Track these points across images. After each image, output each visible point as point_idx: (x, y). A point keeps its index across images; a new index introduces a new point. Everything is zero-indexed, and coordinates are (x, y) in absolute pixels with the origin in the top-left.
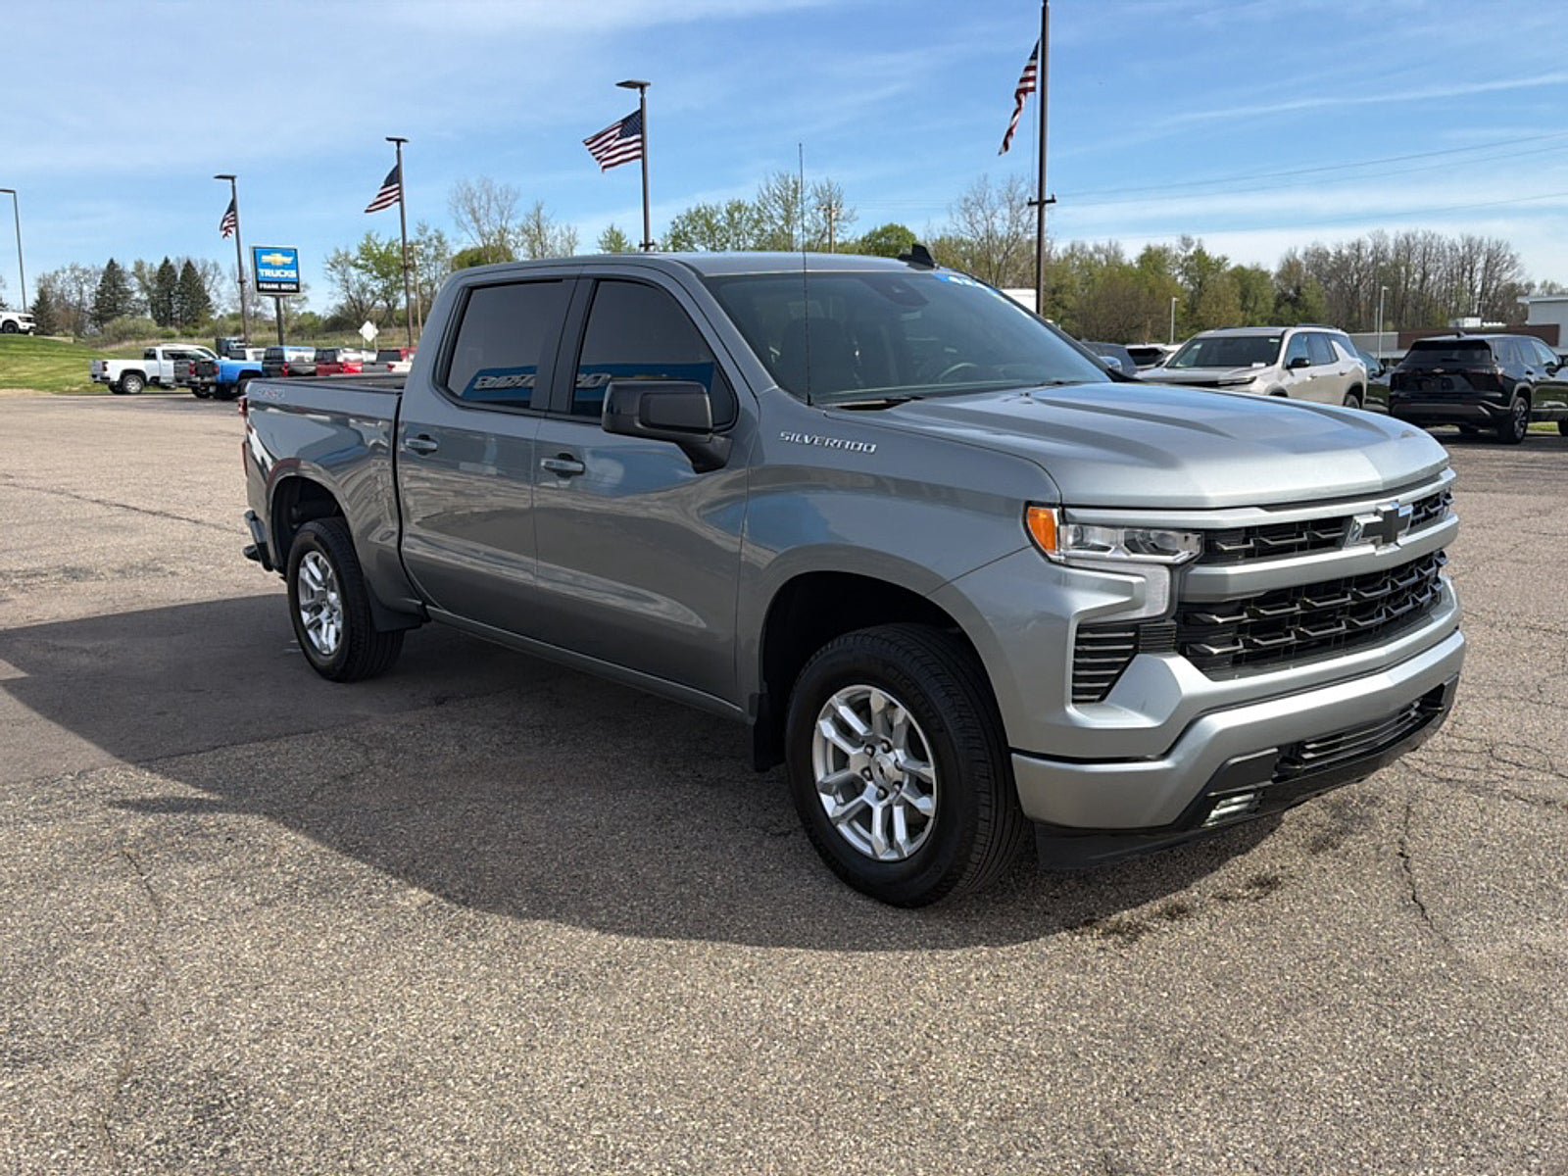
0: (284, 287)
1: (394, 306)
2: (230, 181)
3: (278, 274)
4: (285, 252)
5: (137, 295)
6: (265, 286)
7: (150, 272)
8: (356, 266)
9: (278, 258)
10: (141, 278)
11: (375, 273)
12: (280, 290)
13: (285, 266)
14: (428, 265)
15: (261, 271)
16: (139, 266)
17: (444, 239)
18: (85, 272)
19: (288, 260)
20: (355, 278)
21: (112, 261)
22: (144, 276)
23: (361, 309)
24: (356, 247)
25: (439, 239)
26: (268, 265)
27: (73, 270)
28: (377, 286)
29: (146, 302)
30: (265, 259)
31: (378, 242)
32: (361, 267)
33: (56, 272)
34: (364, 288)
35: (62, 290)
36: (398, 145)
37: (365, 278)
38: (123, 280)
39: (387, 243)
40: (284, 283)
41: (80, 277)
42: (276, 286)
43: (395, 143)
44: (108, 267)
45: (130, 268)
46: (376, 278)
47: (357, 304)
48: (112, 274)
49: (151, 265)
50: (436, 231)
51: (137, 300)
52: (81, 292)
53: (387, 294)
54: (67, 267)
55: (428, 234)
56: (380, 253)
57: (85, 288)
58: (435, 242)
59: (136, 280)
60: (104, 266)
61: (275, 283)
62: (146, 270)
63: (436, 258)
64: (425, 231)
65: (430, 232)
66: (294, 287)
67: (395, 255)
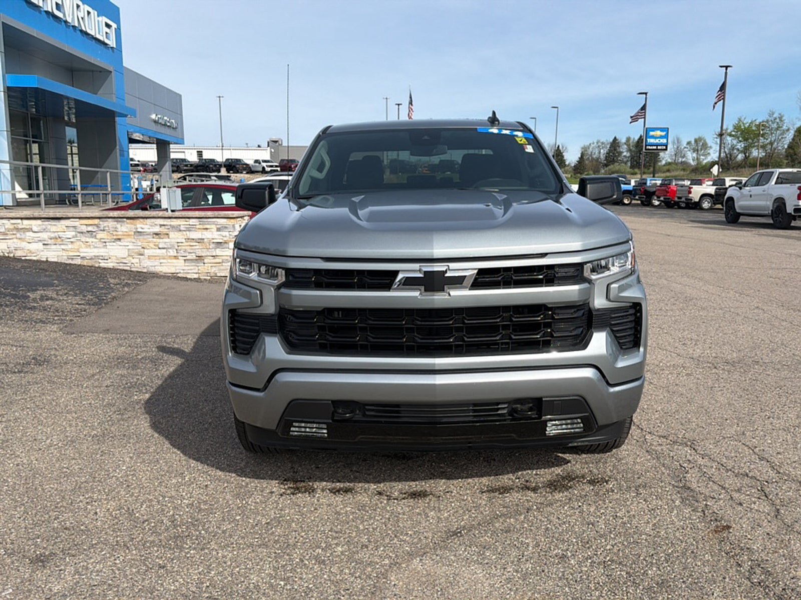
0: (659, 147)
1: (749, 156)
2: (644, 95)
3: (657, 141)
4: (662, 130)
5: (625, 154)
6: (650, 147)
7: (633, 142)
8: (730, 135)
9: (659, 133)
10: (628, 145)
11: (740, 139)
12: (657, 149)
13: (661, 137)
14: (772, 134)
15: (648, 140)
16: (628, 139)
17: (784, 118)
18: (603, 143)
19: (663, 134)
20: (730, 142)
21: (615, 138)
22: (630, 145)
23: (731, 159)
24: (732, 125)
25: (780, 118)
26: (653, 137)
27: (597, 143)
28: (741, 146)
29: (628, 157)
30: (652, 133)
31: (745, 122)
32: (733, 136)
33: (590, 144)
34: (733, 148)
35: (592, 153)
36: (726, 69)
37: (735, 142)
38: (619, 147)
39: (750, 121)
40: (660, 146)
41: (601, 144)
42: (655, 147)
43: (724, 68)
44: (613, 141)
45: (624, 140)
46: (741, 141)
47: (728, 156)
48: (615, 143)
49: (634, 139)
50: (780, 114)
51: (625, 156)
52: (600, 153)
53: (745, 150)
54: (595, 141)
55: (774, 116)
56: (745, 128)
57: (602, 151)
58: (778, 120)
59: (626, 146)
60: (611, 140)
61: (654, 146)
62: (631, 141)
63: (777, 129)
64: (773, 114)
65: (776, 115)
66: (664, 147)
67: (754, 128)
